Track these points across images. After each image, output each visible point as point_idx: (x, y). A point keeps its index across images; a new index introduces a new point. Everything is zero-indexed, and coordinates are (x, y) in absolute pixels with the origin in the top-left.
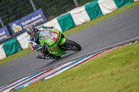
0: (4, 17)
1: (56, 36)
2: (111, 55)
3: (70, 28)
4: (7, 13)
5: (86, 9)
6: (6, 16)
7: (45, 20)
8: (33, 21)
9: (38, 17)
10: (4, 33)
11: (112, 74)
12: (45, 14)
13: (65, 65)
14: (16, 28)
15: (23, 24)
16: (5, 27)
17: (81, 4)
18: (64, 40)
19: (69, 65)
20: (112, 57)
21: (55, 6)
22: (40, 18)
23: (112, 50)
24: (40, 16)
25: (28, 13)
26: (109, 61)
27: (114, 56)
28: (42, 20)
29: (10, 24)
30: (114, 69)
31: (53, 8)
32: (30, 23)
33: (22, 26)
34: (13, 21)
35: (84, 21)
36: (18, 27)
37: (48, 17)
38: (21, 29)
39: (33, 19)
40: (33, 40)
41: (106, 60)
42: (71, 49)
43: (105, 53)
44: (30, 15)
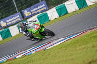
0: (19, 5)
1: (38, 27)
2: (93, 34)
3: (65, 15)
4: (21, 3)
5: (76, 2)
6: (20, 5)
7: (47, 8)
8: (39, 9)
9: (42, 6)
10: (18, 16)
11: (93, 47)
12: (47, 5)
14: (27, 13)
15: (32, 11)
16: (20, 13)
18: (43, 29)
20: (93, 35)
22: (44, 7)
23: (93, 30)
24: (44, 5)
25: (36, 4)
26: (91, 38)
27: (95, 34)
28: (45, 8)
29: (23, 11)
30: (94, 43)
31: (53, 1)
32: (37, 10)
33: (31, 12)
34: (25, 8)
35: (74, 10)
36: (28, 12)
37: (49, 6)
38: (30, 14)
39: (39, 7)
40: (23, 31)
41: (89, 37)
42: (48, 35)
43: (89, 32)
44: (37, 5)
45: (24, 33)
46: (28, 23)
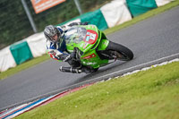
1: (93, 37)
13: (19, 108)
17: (40, 29)
19: (24, 108)
21: (8, 32)
26: (75, 103)
31: (5, 34)
40: (54, 47)
45: (58, 53)
46: (67, 28)
